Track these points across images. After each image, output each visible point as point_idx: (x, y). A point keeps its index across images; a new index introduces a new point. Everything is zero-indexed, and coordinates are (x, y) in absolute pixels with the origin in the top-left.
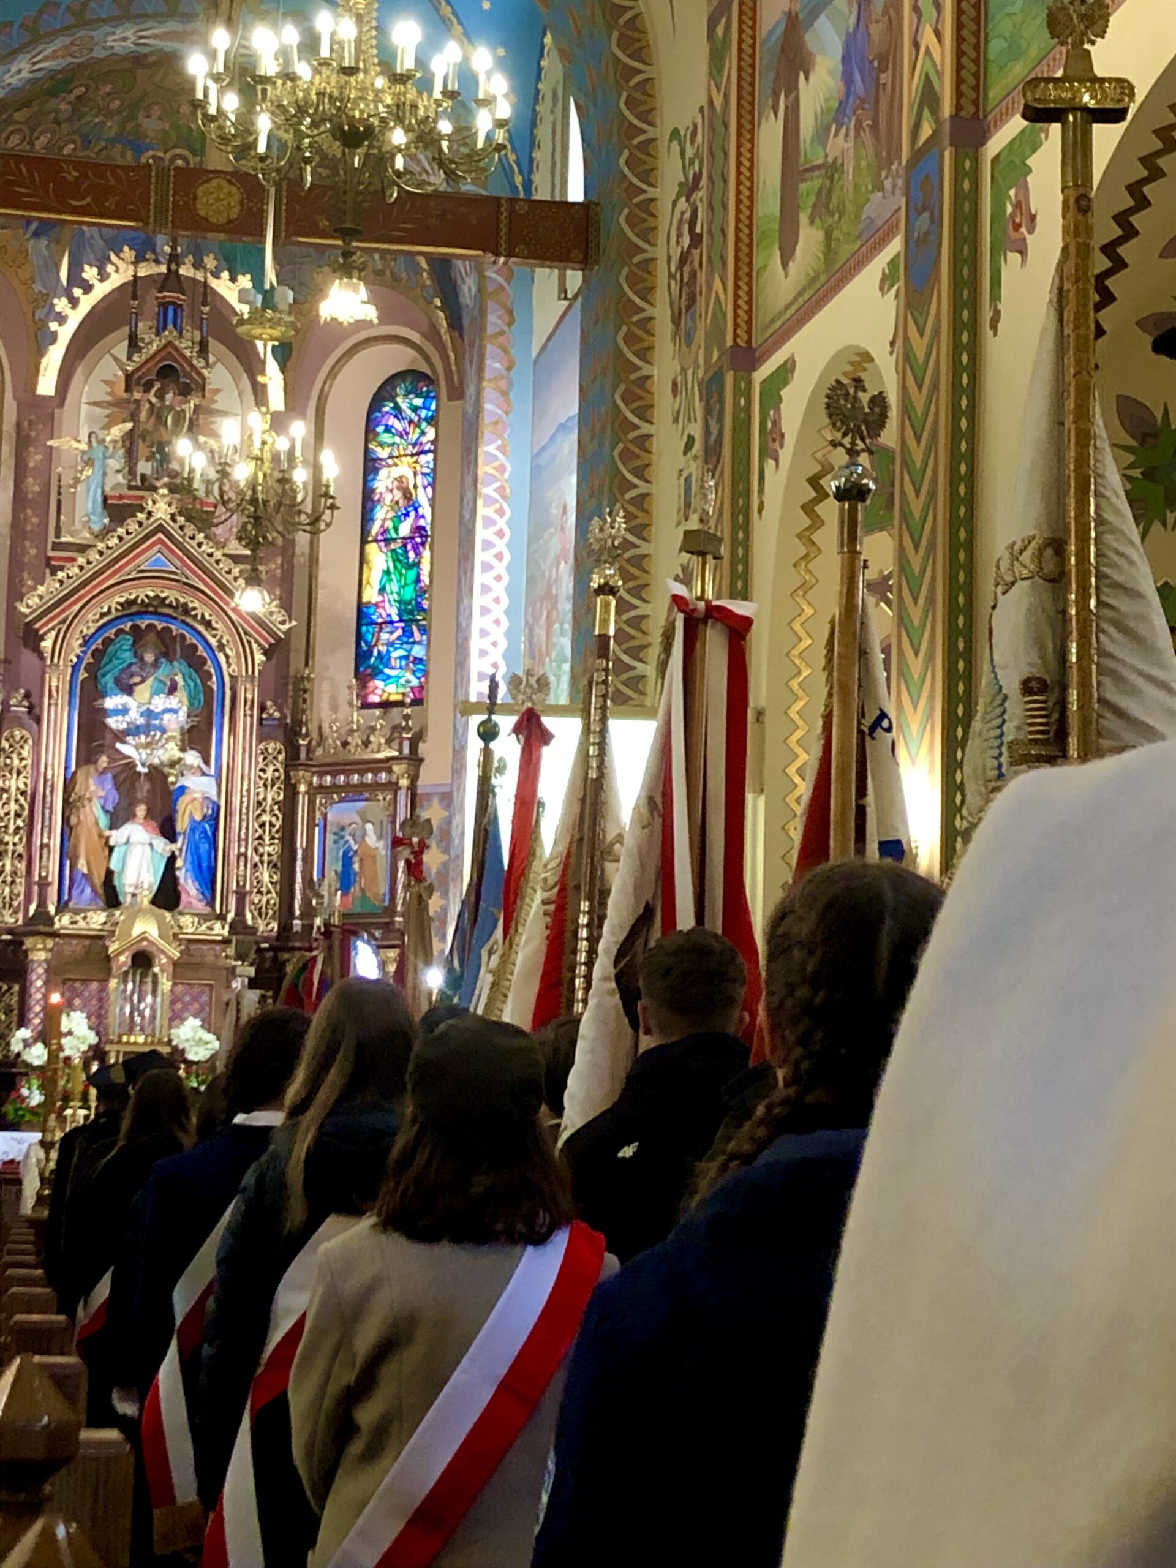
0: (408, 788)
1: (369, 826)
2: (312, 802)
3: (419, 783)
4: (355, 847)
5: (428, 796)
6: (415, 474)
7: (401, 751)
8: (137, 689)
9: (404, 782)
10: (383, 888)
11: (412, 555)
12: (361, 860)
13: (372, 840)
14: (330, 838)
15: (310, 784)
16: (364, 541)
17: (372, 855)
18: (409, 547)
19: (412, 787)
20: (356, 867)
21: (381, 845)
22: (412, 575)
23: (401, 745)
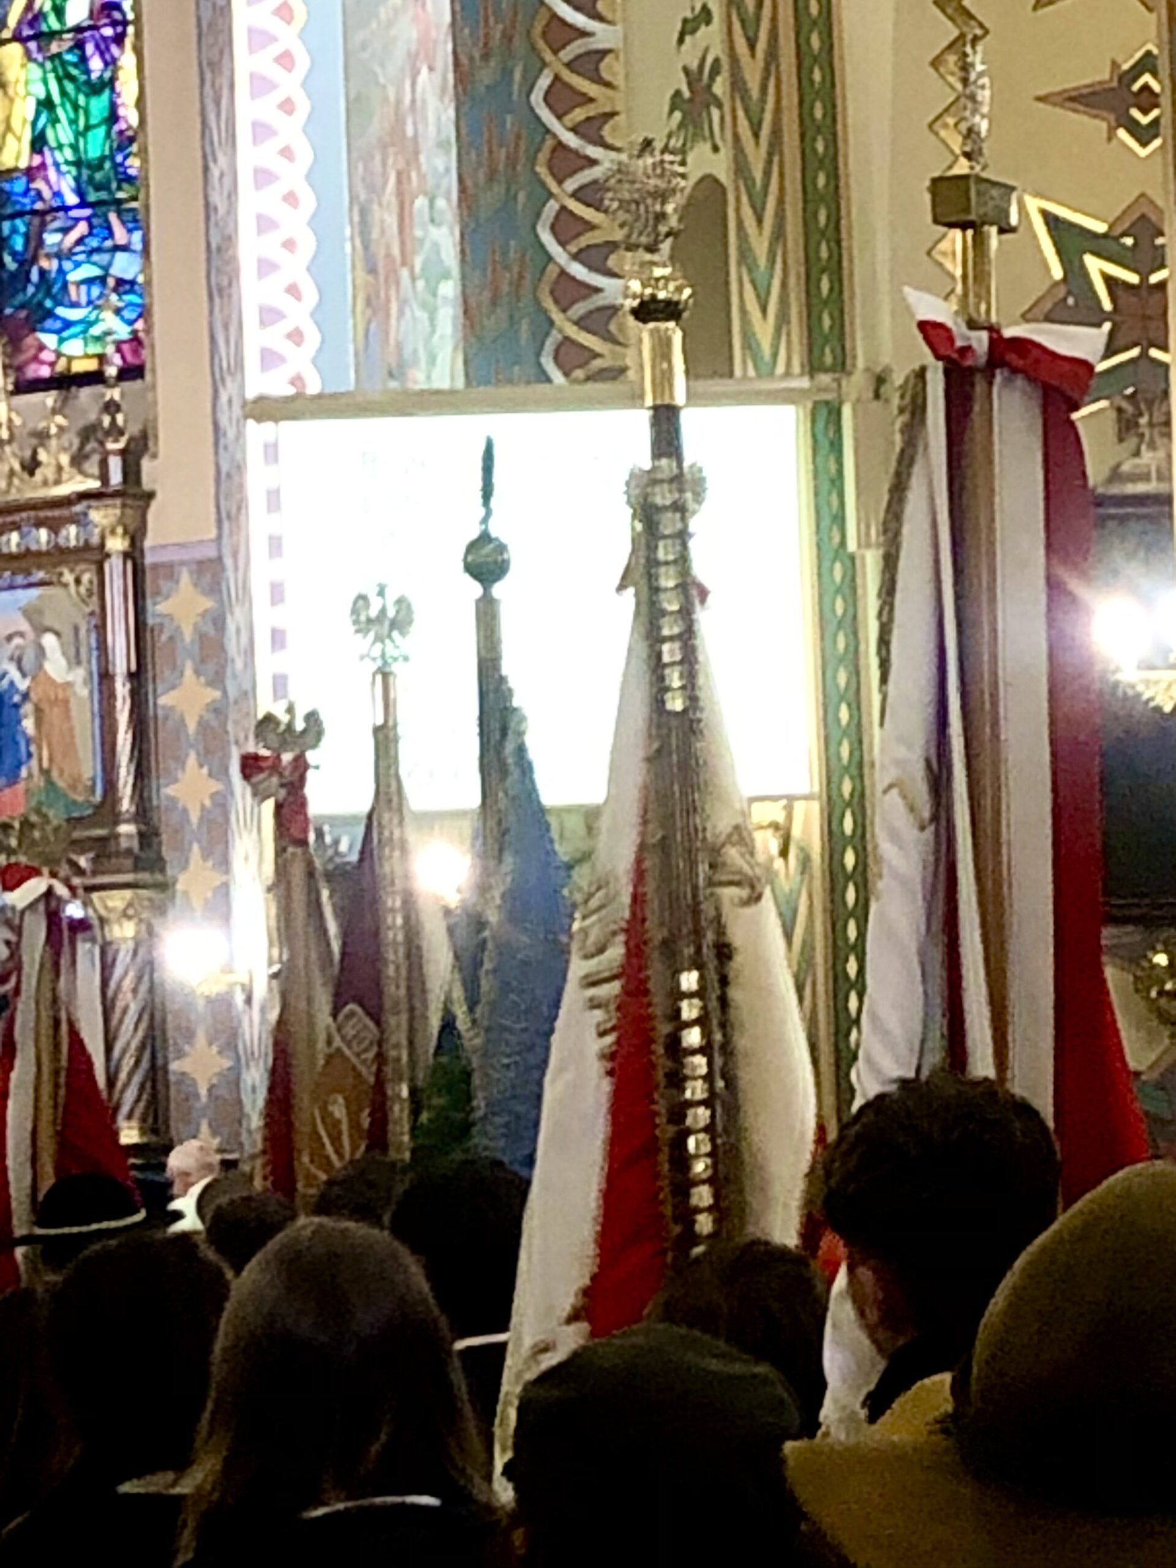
0: (126, 555)
1: (49, 641)
3: (148, 543)
4: (23, 685)
5: (169, 570)
7: (104, 477)
9: (117, 544)
10: (89, 767)
11: (96, 64)
12: (38, 711)
13: (56, 666)
17: (61, 699)
18: (90, 48)
19: (134, 555)
20: (28, 725)
21: (78, 675)
22: (99, 106)
23: (104, 464)
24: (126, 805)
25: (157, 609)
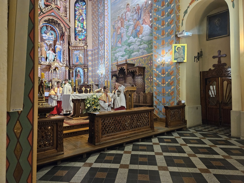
1: (80, 54)
2: (72, 51)
3: (88, 49)
4: (79, 57)
6: (82, 12)
8: (47, 34)
11: (82, 22)
14: (75, 55)
15: (72, 49)
16: (75, 20)
17: (81, 58)
20: (79, 59)
21: (82, 56)
22: (82, 24)
23: (85, 44)
24: (86, 64)
25: (88, 53)
